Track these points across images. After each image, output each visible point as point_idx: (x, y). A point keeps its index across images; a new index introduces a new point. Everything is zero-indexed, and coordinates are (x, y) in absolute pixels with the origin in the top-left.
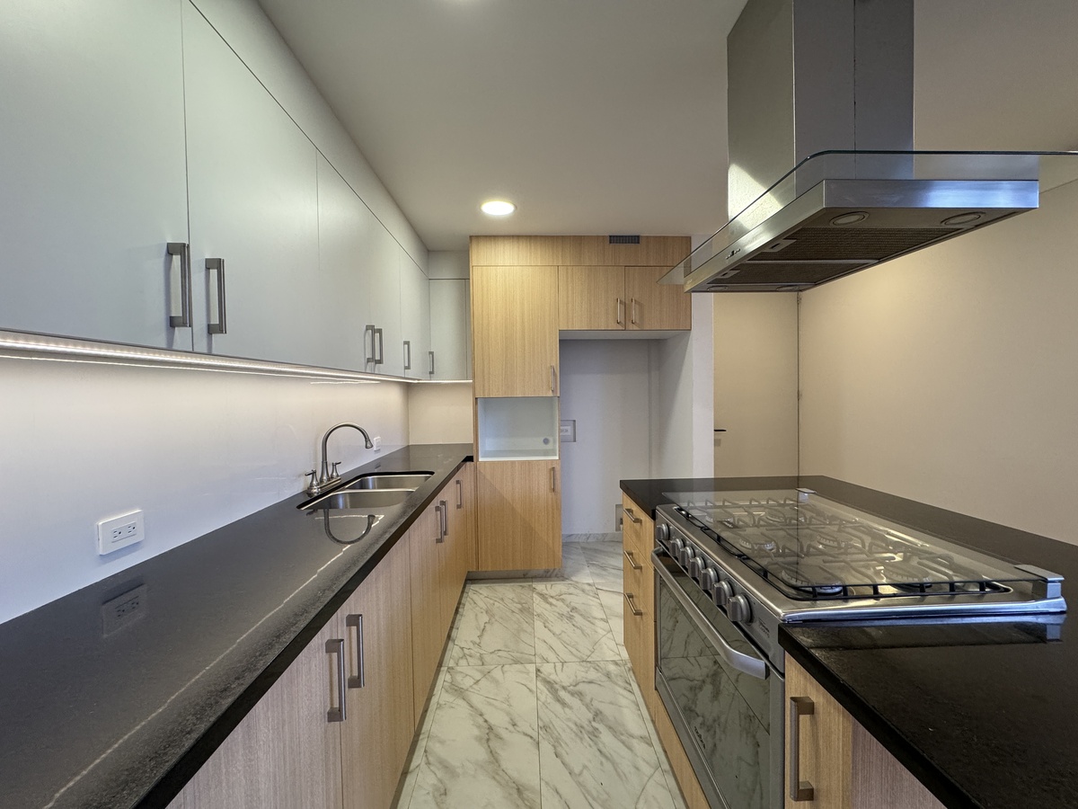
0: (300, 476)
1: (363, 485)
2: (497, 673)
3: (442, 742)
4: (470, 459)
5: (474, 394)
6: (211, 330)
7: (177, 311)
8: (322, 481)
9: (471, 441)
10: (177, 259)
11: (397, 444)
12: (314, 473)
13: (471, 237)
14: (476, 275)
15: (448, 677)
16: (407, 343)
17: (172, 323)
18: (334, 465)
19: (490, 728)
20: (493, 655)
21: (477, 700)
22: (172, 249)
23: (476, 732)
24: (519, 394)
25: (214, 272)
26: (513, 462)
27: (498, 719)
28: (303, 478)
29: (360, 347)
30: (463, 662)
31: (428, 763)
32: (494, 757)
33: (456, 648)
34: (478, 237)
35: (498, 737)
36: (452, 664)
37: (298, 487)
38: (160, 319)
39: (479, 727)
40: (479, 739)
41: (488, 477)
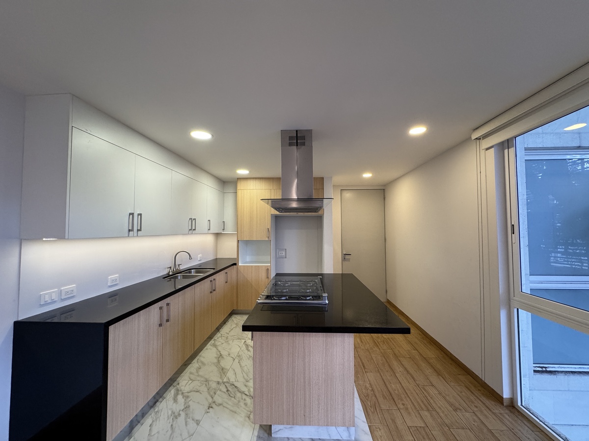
0: (165, 268)
1: (190, 273)
2: (230, 342)
3: (204, 357)
4: (235, 264)
5: (237, 239)
6: (138, 230)
7: (130, 228)
8: (174, 270)
9: (235, 256)
10: (131, 216)
11: (211, 257)
12: (170, 268)
13: (238, 179)
14: (239, 193)
15: (213, 342)
16: (209, 221)
17: (129, 230)
18: (179, 265)
19: (221, 355)
20: (232, 337)
21: (219, 348)
22: (130, 214)
23: (216, 356)
24: (255, 239)
25: (139, 216)
26: (252, 266)
27: (224, 353)
28: (167, 269)
29: (187, 226)
30: (221, 338)
31: (197, 362)
32: (219, 362)
33: (220, 334)
34: (240, 178)
35: (223, 357)
36: (216, 338)
37: (165, 272)
38: (127, 230)
39: (217, 354)
40: (216, 358)
41: (242, 272)
